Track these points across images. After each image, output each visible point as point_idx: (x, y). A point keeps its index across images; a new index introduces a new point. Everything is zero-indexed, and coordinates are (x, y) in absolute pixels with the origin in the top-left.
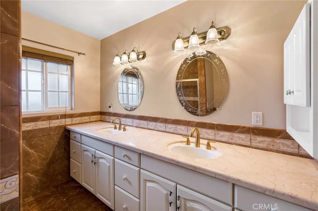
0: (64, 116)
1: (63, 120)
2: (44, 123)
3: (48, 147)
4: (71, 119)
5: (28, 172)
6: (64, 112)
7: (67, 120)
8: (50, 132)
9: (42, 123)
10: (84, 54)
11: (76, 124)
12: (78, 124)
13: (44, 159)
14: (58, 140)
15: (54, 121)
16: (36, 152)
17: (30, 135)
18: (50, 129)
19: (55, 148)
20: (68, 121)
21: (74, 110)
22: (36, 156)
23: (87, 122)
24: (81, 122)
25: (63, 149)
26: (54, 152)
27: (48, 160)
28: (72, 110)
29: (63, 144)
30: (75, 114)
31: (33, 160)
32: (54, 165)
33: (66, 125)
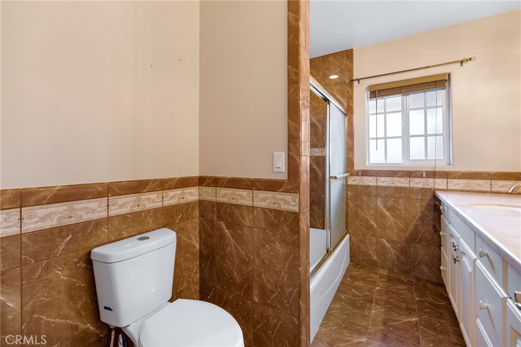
0: (433, 174)
1: (431, 180)
2: (402, 180)
3: (407, 215)
4: (445, 180)
5: (384, 238)
6: (433, 167)
7: (437, 180)
8: (410, 195)
9: (399, 180)
10: (470, 59)
11: (456, 191)
12: (462, 191)
13: (403, 231)
14: (423, 209)
15: (417, 180)
16: (393, 216)
17: (386, 193)
18: (411, 190)
19: (417, 221)
20: (440, 183)
21: (453, 165)
22: (392, 221)
23: (484, 192)
24: (466, 189)
25: (431, 227)
26: (416, 226)
27: (408, 234)
28: (450, 165)
29: (430, 218)
30: (454, 173)
31: (389, 226)
32: (416, 246)
33: (435, 190)
